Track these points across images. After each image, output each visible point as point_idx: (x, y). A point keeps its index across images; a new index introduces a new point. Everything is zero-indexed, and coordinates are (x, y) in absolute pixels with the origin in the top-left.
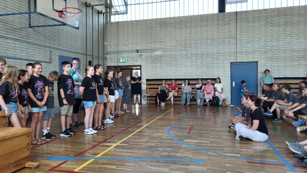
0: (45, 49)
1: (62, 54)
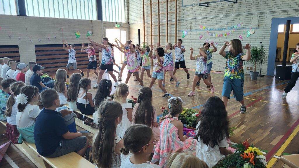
0: (252, 16)
1: (276, 17)
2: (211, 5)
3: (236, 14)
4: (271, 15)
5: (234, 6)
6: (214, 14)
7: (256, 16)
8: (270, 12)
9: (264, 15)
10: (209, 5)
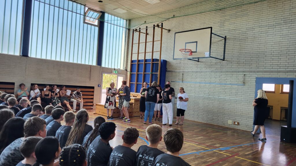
2: (202, 60)
3: (223, 70)
4: (255, 74)
5: (221, 63)
6: (204, 68)
7: (242, 73)
8: (254, 72)
9: (248, 73)
10: (199, 61)
